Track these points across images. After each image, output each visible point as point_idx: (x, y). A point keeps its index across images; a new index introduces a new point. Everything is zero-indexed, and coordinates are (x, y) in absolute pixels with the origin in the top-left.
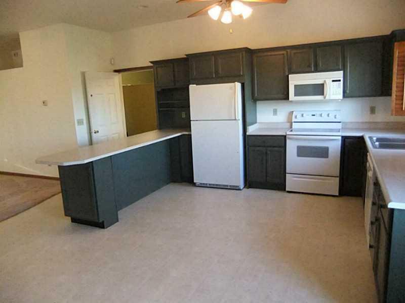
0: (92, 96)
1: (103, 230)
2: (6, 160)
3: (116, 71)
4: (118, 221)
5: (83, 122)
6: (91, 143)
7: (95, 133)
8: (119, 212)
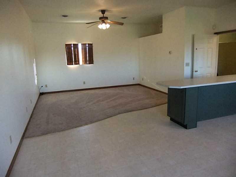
0: (196, 49)
1: (185, 129)
2: (149, 81)
3: (215, 33)
4: (196, 127)
5: (189, 65)
6: (192, 77)
7: (195, 72)
8: (198, 122)
